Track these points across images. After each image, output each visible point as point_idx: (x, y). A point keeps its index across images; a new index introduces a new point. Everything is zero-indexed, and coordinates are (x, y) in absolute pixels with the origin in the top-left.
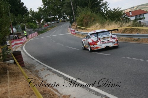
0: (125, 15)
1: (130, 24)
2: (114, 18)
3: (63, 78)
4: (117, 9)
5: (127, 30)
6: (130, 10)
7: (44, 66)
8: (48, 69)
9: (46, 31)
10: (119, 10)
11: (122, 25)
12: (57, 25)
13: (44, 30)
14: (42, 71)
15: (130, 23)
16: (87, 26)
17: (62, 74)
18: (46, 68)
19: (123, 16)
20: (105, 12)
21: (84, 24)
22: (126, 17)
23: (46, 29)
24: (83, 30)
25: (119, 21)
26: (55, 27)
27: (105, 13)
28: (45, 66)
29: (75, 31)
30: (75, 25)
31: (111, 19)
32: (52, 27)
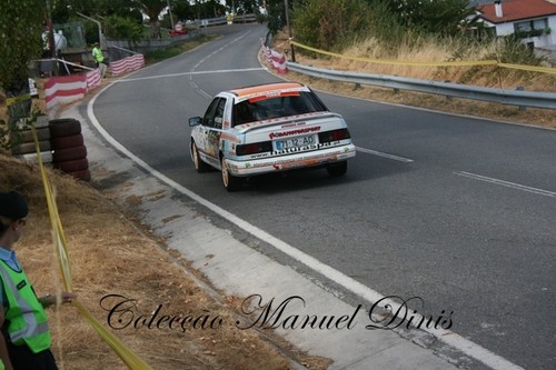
0: (479, 13)
1: (492, 48)
2: (434, 21)
3: (230, 232)
5: (479, 73)
7: (162, 183)
8: (177, 196)
9: (177, 54)
11: (462, 50)
12: (218, 34)
13: (168, 48)
14: (152, 200)
15: (494, 48)
16: (332, 45)
17: (227, 218)
18: (169, 192)
19: (471, 18)
21: (322, 38)
22: (482, 23)
23: (176, 46)
24: (315, 58)
25: (453, 36)
26: (210, 39)
27: (402, 2)
28: (168, 185)
29: (286, 62)
30: (287, 38)
31: (425, 27)
32: (201, 38)
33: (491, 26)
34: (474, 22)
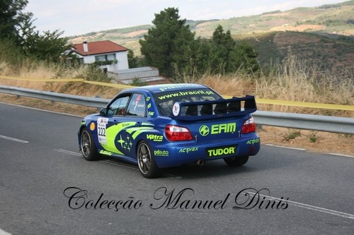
0: (73, 49)
1: (80, 73)
2: (45, 53)
4: (54, 33)
5: (72, 87)
6: (85, 40)
10: (58, 35)
11: (61, 72)
15: (82, 71)
19: (68, 51)
20: (25, 37)
22: (75, 55)
25: (55, 63)
27: (23, 40)
31: (38, 56)
33: (81, 57)
34: (70, 55)
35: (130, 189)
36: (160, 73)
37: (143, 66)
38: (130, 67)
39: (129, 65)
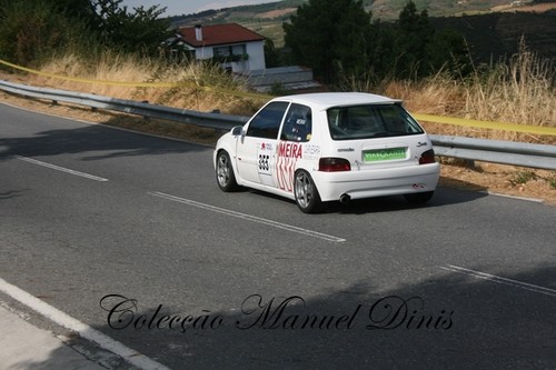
0: (179, 36)
2: (135, 42)
4: (151, 10)
6: (199, 23)
10: (156, 15)
11: (161, 72)
15: (193, 70)
16: (29, 60)
19: (171, 40)
20: (105, 16)
21: (19, 53)
22: (182, 46)
24: (11, 73)
25: (152, 57)
27: (103, 20)
31: (125, 47)
33: (191, 48)
34: (174, 45)
35: (265, 257)
36: (314, 75)
37: (288, 64)
38: (267, 67)
39: (266, 62)
